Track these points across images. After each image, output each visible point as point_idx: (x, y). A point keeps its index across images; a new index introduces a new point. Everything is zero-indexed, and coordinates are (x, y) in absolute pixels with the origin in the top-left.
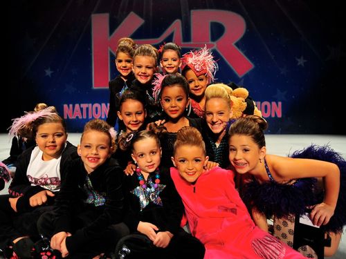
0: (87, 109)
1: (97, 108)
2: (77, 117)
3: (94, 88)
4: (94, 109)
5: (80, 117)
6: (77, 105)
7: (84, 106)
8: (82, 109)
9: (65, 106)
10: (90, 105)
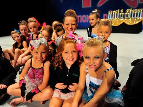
0: (80, 18)
1: (84, 17)
3: (83, 7)
4: (83, 18)
7: (78, 17)
10: (81, 16)
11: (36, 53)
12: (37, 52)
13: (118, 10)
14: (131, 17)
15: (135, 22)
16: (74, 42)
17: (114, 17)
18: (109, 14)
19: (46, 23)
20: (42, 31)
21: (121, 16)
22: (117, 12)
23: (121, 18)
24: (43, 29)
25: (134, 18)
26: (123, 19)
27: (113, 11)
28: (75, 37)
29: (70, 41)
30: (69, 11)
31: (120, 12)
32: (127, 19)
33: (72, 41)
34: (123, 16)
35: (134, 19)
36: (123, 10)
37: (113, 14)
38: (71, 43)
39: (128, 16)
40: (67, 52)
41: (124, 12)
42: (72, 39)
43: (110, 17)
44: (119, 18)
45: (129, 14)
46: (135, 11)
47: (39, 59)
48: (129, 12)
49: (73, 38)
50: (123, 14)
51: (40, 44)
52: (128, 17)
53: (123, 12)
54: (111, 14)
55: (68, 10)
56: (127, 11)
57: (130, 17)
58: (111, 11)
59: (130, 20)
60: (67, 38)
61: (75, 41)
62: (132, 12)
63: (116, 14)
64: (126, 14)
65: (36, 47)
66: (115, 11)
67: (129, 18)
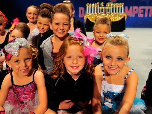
11: (16, 63)
12: (17, 61)
13: (98, 3)
14: (113, 12)
15: (117, 19)
16: (81, 44)
17: (94, 12)
18: (88, 7)
19: (19, 19)
20: (12, 31)
21: (102, 11)
22: (97, 6)
23: (102, 13)
24: (14, 28)
25: (116, 13)
26: (104, 15)
27: (92, 4)
28: (82, 37)
29: (75, 42)
30: (60, 6)
31: (100, 6)
32: (109, 14)
33: (78, 42)
34: (104, 10)
35: (116, 15)
36: (103, 3)
37: (93, 7)
38: (77, 45)
39: (110, 10)
40: (70, 57)
41: (105, 5)
42: (78, 39)
43: (89, 12)
44: (99, 13)
45: (111, 8)
46: (116, 6)
47: (24, 70)
48: (110, 6)
49: (80, 38)
50: (104, 8)
51: (20, 47)
52: (110, 12)
53: (103, 6)
54: (90, 7)
55: (59, 4)
56: (108, 5)
57: (111, 12)
58: (89, 4)
59: (113, 15)
60: (72, 37)
61: (82, 42)
62: (113, 6)
63: (95, 8)
64: (107, 8)
65: (15, 53)
66: (94, 4)
67: (111, 14)
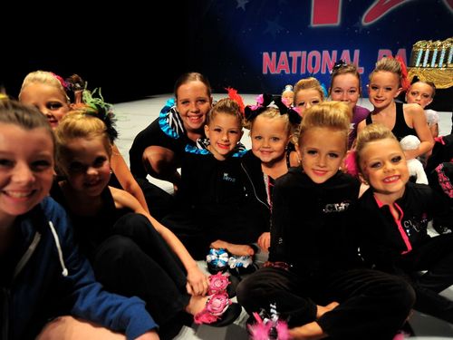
0: (299, 59)
1: (314, 58)
2: (283, 72)
3: (313, 25)
4: (310, 59)
5: (287, 72)
6: (284, 54)
7: (295, 54)
8: (290, 60)
9: (266, 55)
10: (305, 53)
